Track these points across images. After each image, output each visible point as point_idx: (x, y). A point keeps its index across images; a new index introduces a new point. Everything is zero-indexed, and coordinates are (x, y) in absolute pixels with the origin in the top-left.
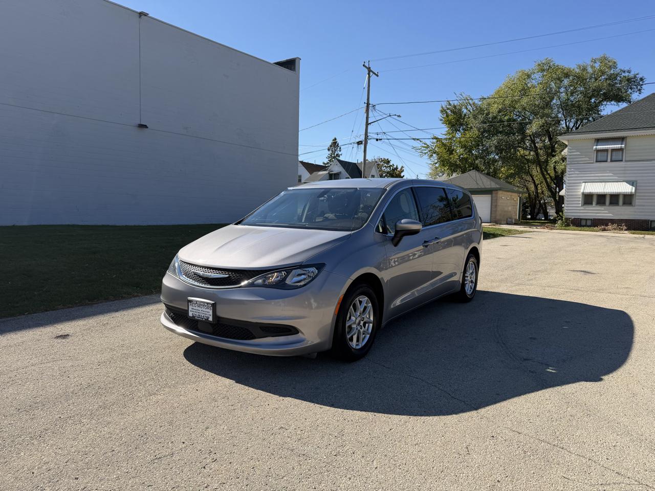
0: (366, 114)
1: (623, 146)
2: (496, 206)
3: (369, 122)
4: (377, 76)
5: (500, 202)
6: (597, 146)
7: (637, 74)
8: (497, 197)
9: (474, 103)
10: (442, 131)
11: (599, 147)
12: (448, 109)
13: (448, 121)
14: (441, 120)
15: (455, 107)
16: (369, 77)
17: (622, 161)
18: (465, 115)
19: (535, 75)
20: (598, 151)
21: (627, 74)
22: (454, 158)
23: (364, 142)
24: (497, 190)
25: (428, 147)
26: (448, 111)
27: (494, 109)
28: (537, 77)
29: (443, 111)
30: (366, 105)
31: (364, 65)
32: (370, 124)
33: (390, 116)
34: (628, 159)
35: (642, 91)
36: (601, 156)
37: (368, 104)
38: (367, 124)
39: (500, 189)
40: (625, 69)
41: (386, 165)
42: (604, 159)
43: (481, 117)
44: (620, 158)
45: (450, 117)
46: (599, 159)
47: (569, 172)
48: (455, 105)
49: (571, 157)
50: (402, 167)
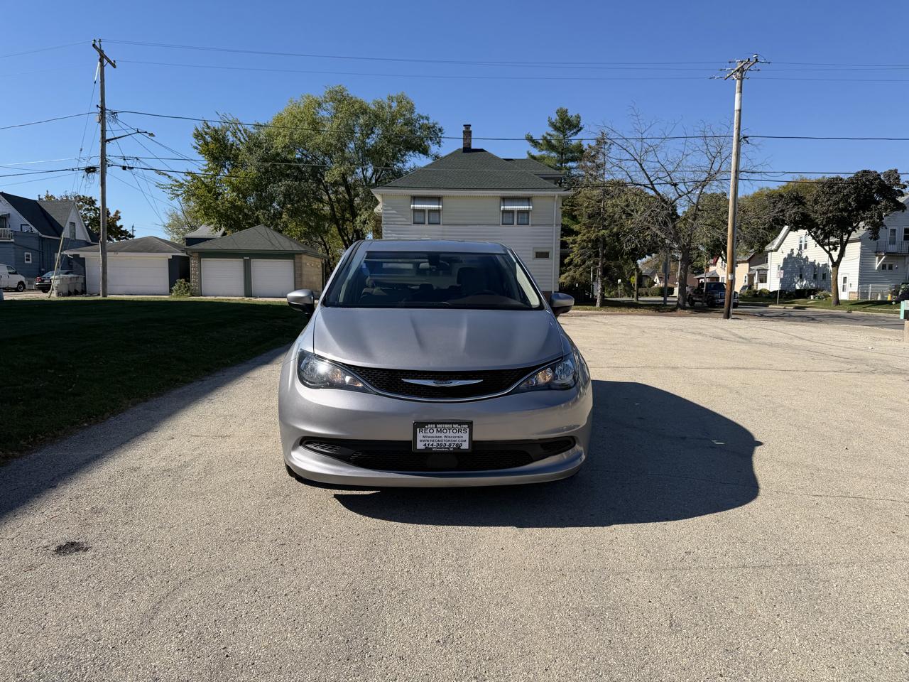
0: (100, 125)
1: (441, 206)
2: (301, 275)
3: (107, 138)
4: (114, 66)
5: (306, 270)
6: (414, 204)
7: (437, 124)
8: (301, 263)
9: (245, 130)
10: (200, 164)
11: (417, 206)
12: (207, 134)
13: (208, 150)
14: (196, 148)
15: (216, 131)
16: (102, 66)
17: (439, 224)
18: (232, 145)
19: (327, 104)
20: (415, 210)
21: (426, 122)
22: (223, 205)
23: (98, 170)
24: (301, 254)
25: (181, 185)
26: (207, 137)
27: (279, 143)
28: (329, 107)
29: (198, 135)
30: (100, 109)
31: (94, 45)
32: (109, 140)
33: (138, 132)
34: (446, 222)
35: (442, 144)
36: (419, 218)
37: (103, 110)
38: (104, 141)
39: (305, 253)
40: (423, 115)
41: (87, 207)
42: (422, 220)
43: (260, 152)
44: (437, 221)
45: (211, 146)
46: (417, 220)
47: (386, 234)
48: (217, 128)
49: (387, 216)
50: (117, 212)
